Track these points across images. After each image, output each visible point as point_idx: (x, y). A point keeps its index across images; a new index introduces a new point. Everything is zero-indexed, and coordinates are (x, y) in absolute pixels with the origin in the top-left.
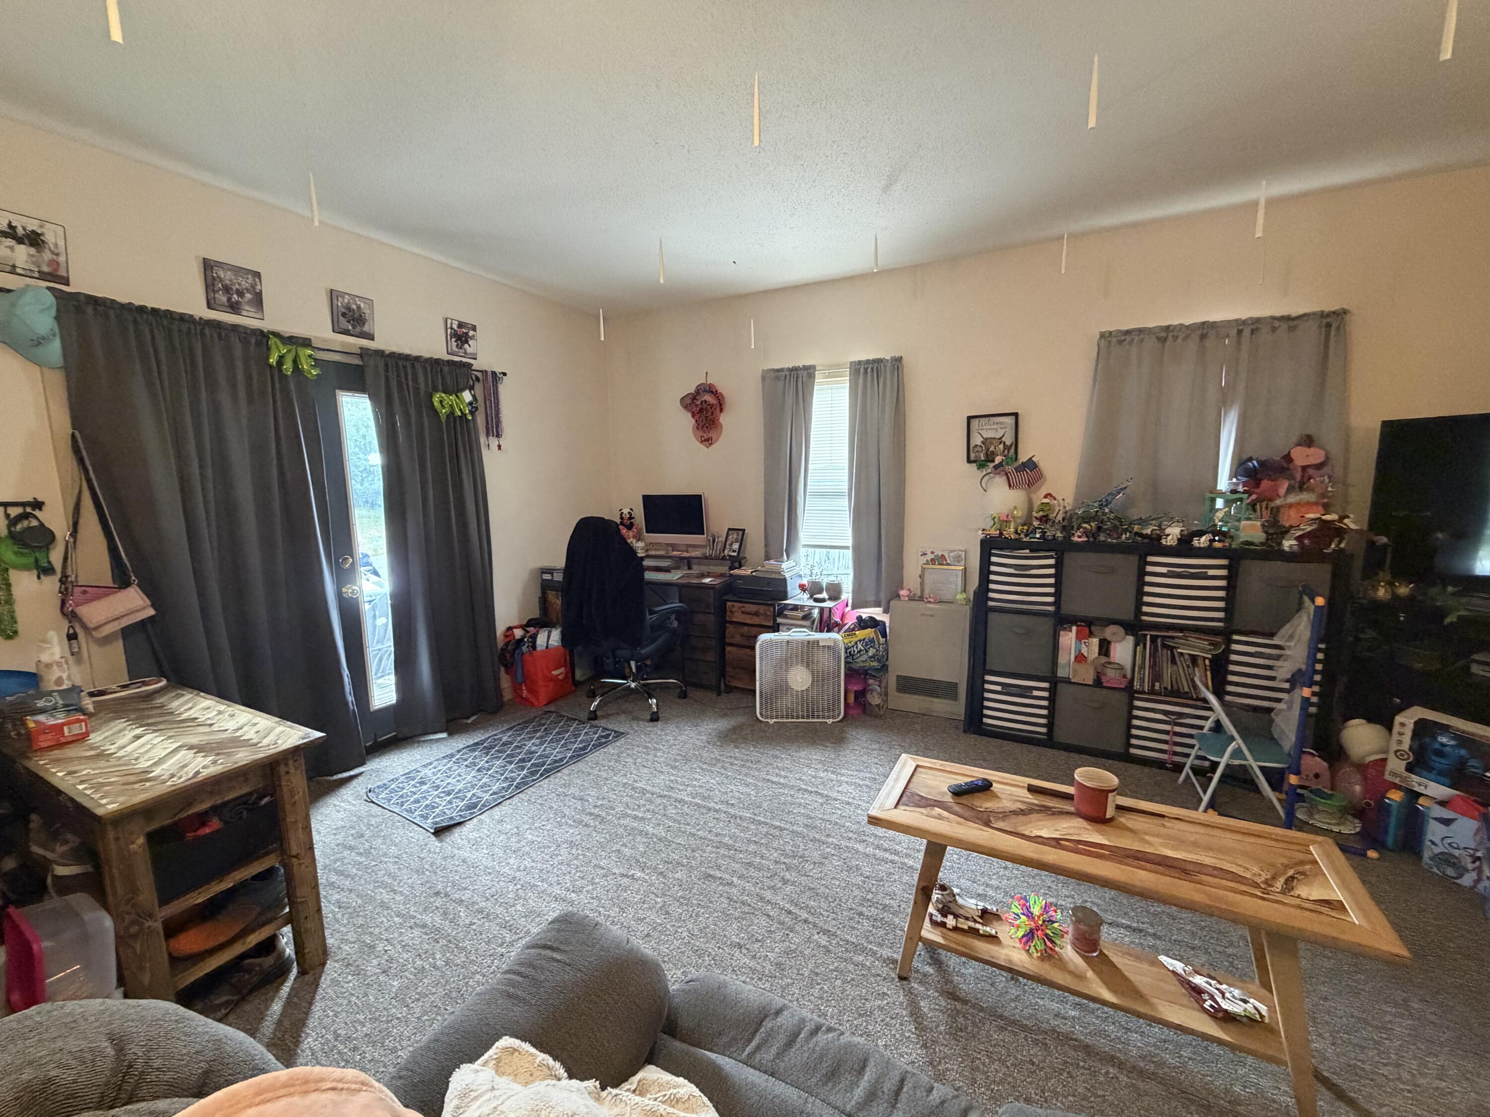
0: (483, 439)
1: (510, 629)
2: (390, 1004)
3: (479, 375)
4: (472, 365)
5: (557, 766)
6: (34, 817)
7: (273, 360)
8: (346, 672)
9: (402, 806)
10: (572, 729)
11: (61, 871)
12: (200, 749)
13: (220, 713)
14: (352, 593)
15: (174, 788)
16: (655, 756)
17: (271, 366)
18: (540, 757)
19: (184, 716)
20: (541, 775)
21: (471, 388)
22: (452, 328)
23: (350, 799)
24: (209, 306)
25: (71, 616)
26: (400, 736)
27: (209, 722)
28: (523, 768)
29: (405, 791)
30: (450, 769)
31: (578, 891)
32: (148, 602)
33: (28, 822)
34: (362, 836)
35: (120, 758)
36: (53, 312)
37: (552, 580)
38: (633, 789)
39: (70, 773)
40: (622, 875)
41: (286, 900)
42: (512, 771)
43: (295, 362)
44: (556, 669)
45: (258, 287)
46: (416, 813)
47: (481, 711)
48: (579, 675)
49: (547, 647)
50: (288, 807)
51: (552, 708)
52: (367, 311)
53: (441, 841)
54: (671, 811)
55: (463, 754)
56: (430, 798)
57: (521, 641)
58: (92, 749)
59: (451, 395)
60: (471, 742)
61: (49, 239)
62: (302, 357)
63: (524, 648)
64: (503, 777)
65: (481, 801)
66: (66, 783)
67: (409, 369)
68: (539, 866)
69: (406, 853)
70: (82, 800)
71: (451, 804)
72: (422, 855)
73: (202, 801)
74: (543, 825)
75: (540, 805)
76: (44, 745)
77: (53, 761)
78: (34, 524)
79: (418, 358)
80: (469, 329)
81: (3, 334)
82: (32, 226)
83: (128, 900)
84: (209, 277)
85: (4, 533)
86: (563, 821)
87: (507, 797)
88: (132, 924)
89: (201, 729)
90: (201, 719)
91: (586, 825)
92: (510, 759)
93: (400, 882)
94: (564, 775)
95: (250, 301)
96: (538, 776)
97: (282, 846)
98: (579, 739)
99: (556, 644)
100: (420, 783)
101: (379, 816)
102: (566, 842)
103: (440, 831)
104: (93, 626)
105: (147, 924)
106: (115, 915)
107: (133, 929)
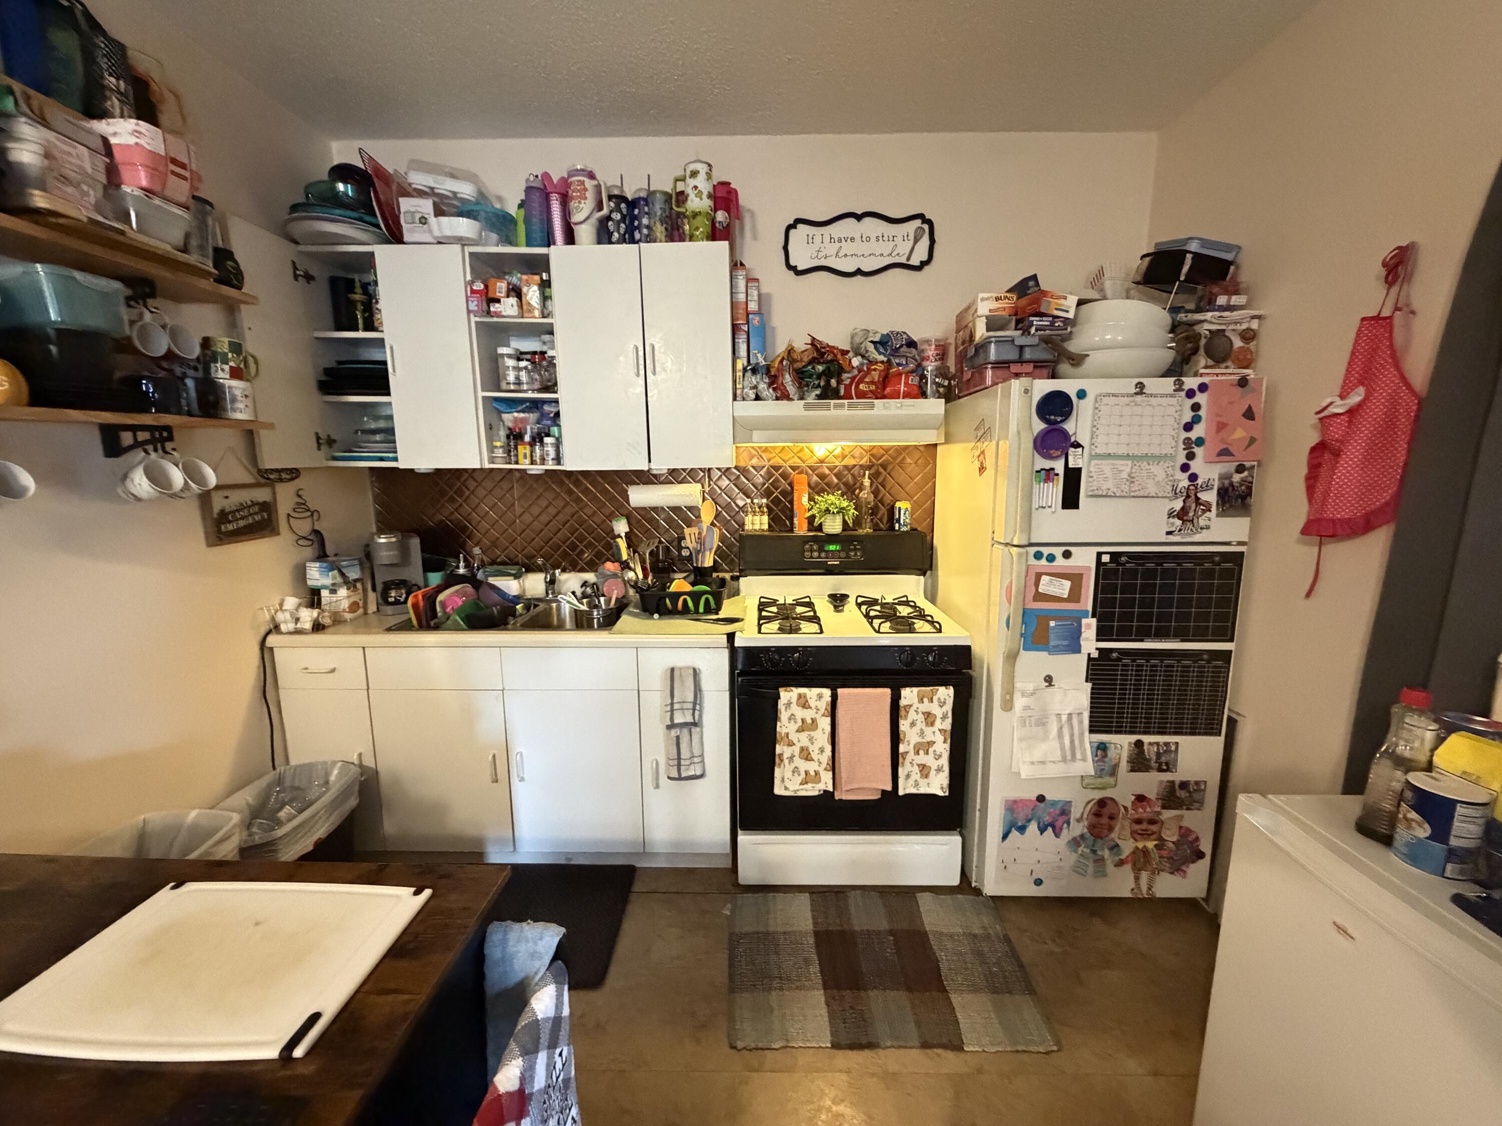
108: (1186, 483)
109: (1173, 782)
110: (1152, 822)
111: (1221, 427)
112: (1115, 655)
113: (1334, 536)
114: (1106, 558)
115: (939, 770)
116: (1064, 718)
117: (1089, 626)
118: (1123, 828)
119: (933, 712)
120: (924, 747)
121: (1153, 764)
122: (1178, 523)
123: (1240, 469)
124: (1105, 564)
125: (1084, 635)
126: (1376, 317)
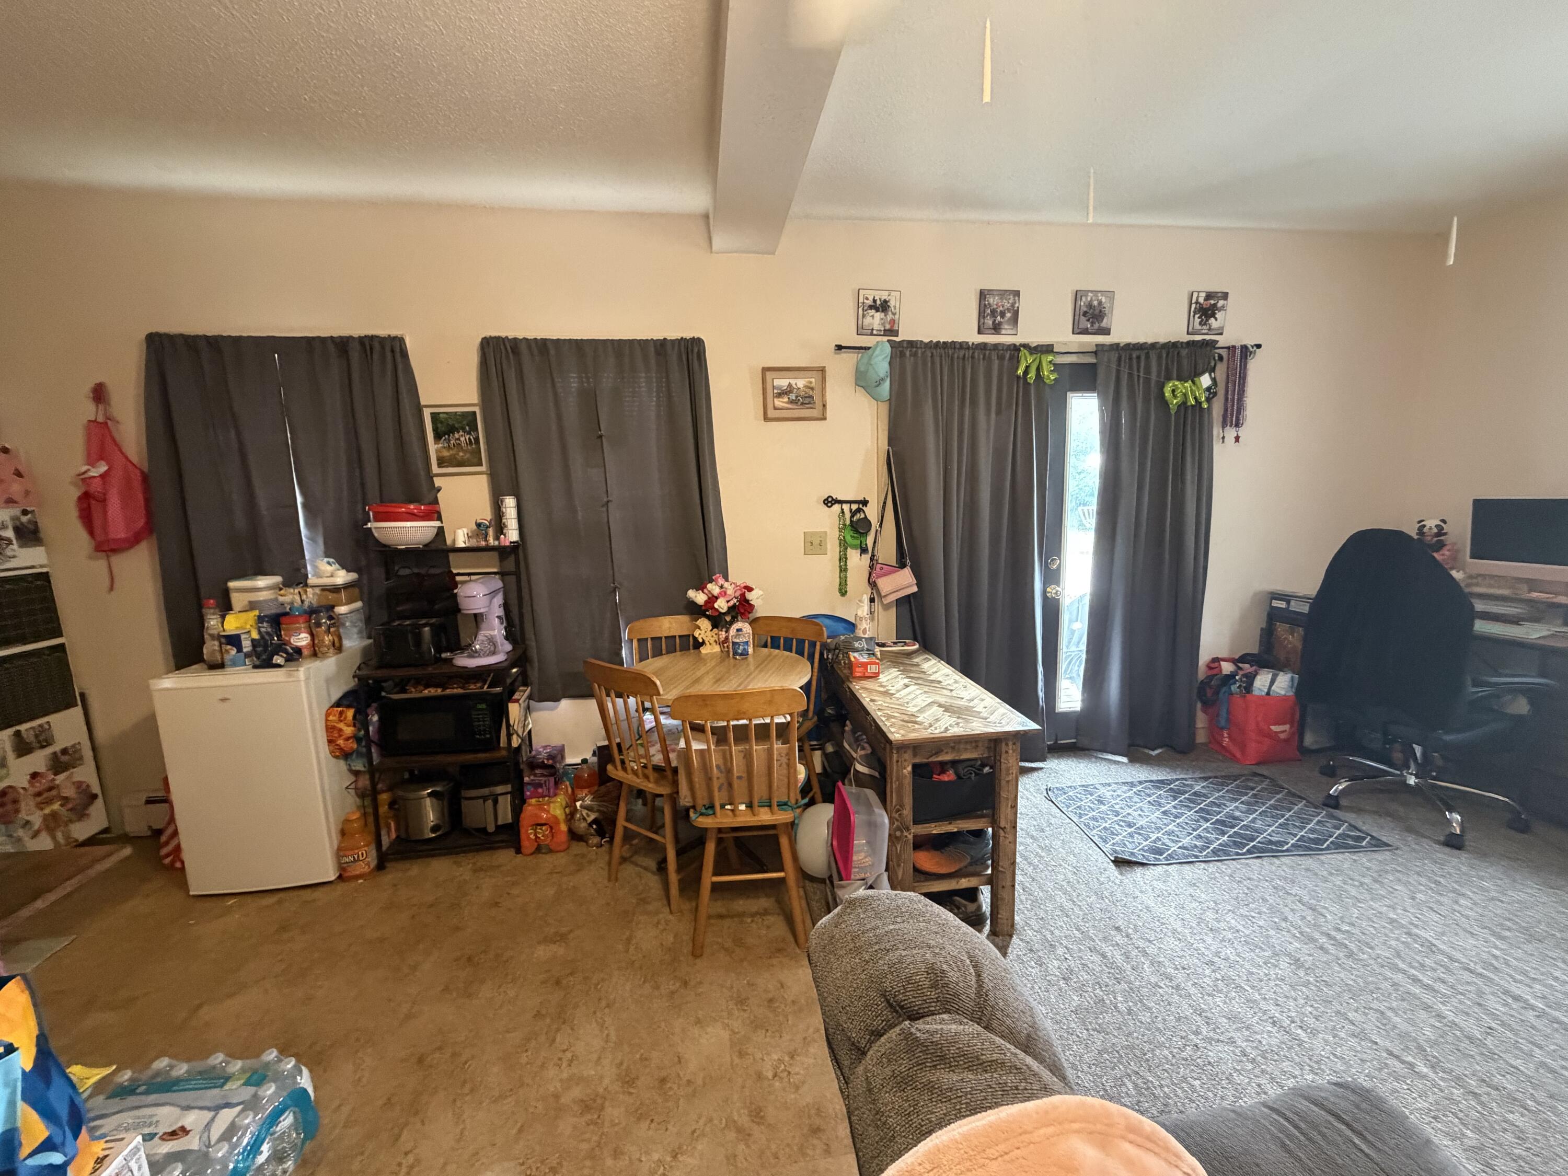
0: (1217, 431)
1: (1216, 660)
2: (1070, 1016)
3: (1224, 353)
4: (1217, 342)
5: (1270, 850)
6: (848, 722)
7: (1020, 372)
8: (1040, 669)
9: (1080, 817)
10: (1296, 808)
11: (860, 768)
12: (947, 709)
13: (956, 682)
14: (1056, 593)
15: (932, 736)
16: (1457, 902)
17: (1018, 377)
18: (1246, 827)
19: (932, 678)
20: (1249, 852)
21: (1212, 370)
22: (1197, 303)
23: (1032, 790)
24: (979, 332)
25: (873, 585)
26: (1079, 745)
27: (950, 687)
28: (1223, 833)
29: (1082, 803)
30: (1130, 798)
31: (1314, 1033)
32: (915, 581)
33: (845, 725)
34: (1043, 831)
35: (898, 699)
36: (889, 359)
37: (1287, 609)
38: (1409, 934)
39: (872, 700)
40: (1391, 1053)
41: (990, 862)
42: (1206, 830)
43: (1038, 369)
44: (1275, 724)
45: (1017, 305)
46: (1095, 831)
47: (1168, 746)
48: (1309, 740)
49: (1268, 694)
50: (1003, 783)
51: (1263, 770)
52: (1107, 305)
53: (1121, 874)
54: (1493, 1003)
55: (1145, 788)
56: (1109, 822)
57: (1230, 678)
58: (882, 686)
59: (1186, 381)
60: (1154, 778)
61: (892, 304)
62: (1044, 364)
63: (1234, 688)
64: (1195, 833)
65: (1168, 850)
66: (870, 707)
67: (1143, 358)
68: (1247, 965)
69: (1085, 869)
70: (881, 724)
71: (1132, 837)
72: (1102, 879)
73: (947, 753)
74: (1253, 917)
75: (1248, 888)
76: (858, 675)
77: (863, 688)
78: (862, 516)
79: (1154, 345)
80: (1219, 299)
81: (862, 380)
82: (884, 296)
83: (898, 811)
84: (982, 306)
85: (848, 522)
86: (1283, 924)
87: (1201, 859)
88: (898, 829)
89: (945, 692)
90: (944, 684)
91: (1321, 948)
92: (1205, 814)
93: (1079, 895)
94: (1284, 865)
95: (1009, 319)
96: (1244, 850)
97: (993, 815)
98: (1309, 826)
99: (1283, 693)
100: (1098, 801)
101: (1058, 818)
102: (1289, 955)
103: (1120, 862)
104: (883, 594)
105: (906, 834)
106: (890, 818)
107: (898, 834)
109: (55, 753)
110: (50, 789)
113: (114, 551)
118: (27, 805)
121: (35, 745)
123: (25, 512)
126: (95, 421)
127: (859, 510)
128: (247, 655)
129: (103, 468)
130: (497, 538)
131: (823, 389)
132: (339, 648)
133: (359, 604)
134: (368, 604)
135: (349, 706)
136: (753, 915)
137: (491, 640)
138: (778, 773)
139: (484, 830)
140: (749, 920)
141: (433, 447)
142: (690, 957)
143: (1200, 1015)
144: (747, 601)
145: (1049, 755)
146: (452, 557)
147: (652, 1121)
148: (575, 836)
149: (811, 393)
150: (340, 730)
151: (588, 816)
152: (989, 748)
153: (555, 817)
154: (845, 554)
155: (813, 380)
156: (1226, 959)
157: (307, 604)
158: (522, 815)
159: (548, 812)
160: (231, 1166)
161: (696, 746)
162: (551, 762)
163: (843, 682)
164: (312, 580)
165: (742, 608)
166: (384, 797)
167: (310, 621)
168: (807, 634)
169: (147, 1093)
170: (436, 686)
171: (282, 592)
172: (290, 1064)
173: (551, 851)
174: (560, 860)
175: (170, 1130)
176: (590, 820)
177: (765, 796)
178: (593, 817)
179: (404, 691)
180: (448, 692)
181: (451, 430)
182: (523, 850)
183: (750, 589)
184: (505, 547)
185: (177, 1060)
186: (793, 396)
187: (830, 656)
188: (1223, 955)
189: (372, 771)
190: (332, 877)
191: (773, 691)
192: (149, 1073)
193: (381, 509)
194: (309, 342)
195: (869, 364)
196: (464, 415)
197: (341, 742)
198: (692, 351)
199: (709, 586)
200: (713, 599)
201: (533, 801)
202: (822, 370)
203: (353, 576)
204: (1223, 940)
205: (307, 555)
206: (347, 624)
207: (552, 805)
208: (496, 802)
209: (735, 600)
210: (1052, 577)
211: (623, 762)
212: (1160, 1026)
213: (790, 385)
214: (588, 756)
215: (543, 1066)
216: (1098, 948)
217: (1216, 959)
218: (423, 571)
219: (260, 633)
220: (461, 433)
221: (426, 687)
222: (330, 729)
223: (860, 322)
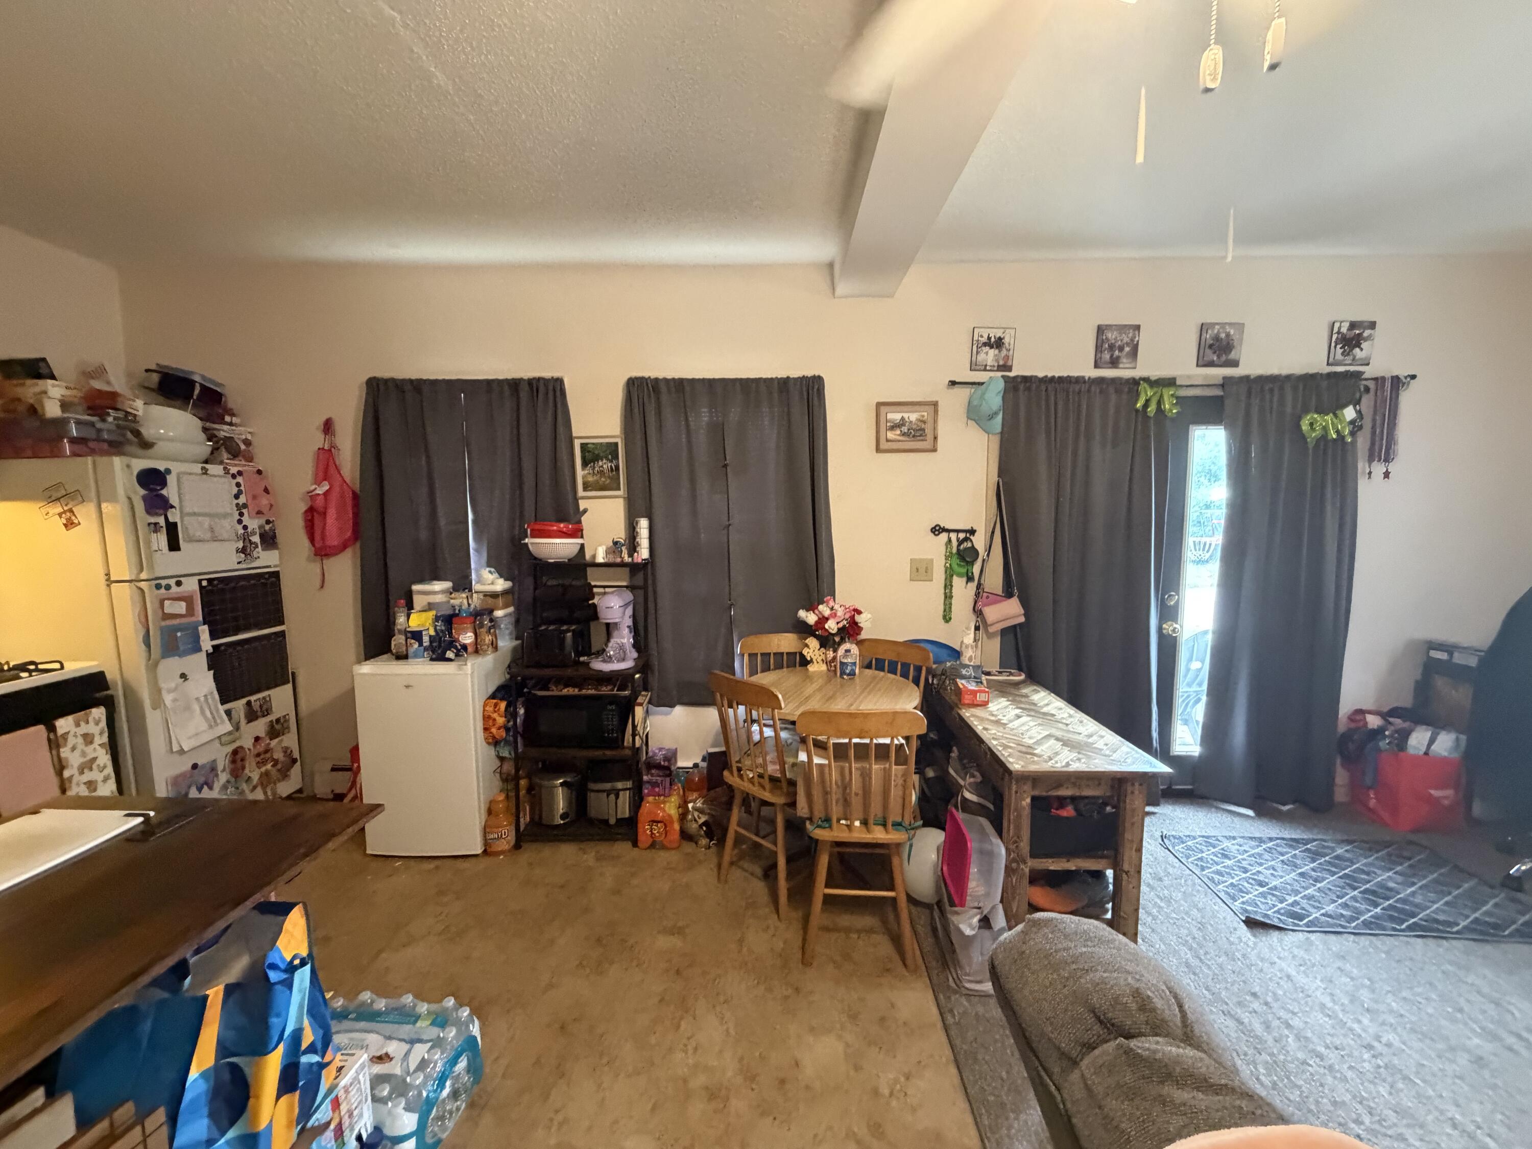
0: (1362, 465)
1: (1361, 712)
3: (1372, 385)
4: (1362, 373)
5: (1436, 929)
6: (955, 748)
7: (1139, 405)
8: (1155, 708)
9: (1202, 870)
10: (1466, 886)
11: (968, 795)
12: (1066, 743)
13: (1071, 716)
14: (1174, 631)
15: (1053, 769)
17: (1137, 411)
18: (1404, 901)
19: (1045, 710)
20: (1410, 928)
21: (1357, 402)
22: (1339, 333)
24: (1096, 366)
25: (978, 613)
26: (1197, 792)
27: (1064, 721)
28: (1376, 905)
29: (1204, 855)
30: (1260, 855)
32: (1022, 612)
33: (950, 751)
34: (1160, 880)
35: (1012, 729)
36: (1001, 394)
37: (1449, 661)
39: (985, 729)
41: (1110, 906)
42: (1354, 898)
43: (1159, 403)
44: (1435, 788)
45: (1136, 339)
46: (1220, 887)
47: (1301, 802)
49: (1426, 754)
50: (1127, 825)
52: (1236, 337)
53: (1255, 936)
55: (1277, 845)
56: (1237, 878)
57: (1377, 733)
58: (993, 715)
59: (1327, 414)
60: (1287, 836)
61: (1006, 341)
62: (1166, 398)
63: (1383, 744)
64: (1340, 901)
65: (1308, 916)
66: (985, 736)
67: (1276, 392)
68: (1417, 1056)
69: (1212, 925)
70: (997, 753)
71: (1266, 898)
72: (1232, 939)
73: (1067, 788)
74: (1420, 1003)
75: (1411, 970)
76: (967, 702)
77: (973, 716)
78: (969, 545)
79: (1288, 377)
80: (1365, 329)
81: (974, 414)
82: (999, 334)
83: (1015, 842)
84: (1100, 341)
85: (954, 550)
86: (1459, 1015)
87: (1349, 930)
88: (1014, 860)
89: (1060, 725)
90: (1058, 717)
91: (1510, 1049)
92: (1351, 881)
93: (1206, 953)
94: (1454, 949)
95: (1128, 353)
96: (1404, 926)
97: (1116, 857)
98: (1484, 909)
99: (1446, 754)
100: (1222, 854)
101: (1176, 868)
102: (1468, 1051)
103: (1252, 924)
104: (989, 622)
105: (1022, 866)
106: (1007, 849)
107: (1014, 865)
108: (242, 531)
109: (271, 721)
110: (266, 751)
111: (255, 497)
112: (223, 648)
113: (327, 555)
114: (204, 583)
115: (106, 779)
116: (202, 699)
117: (203, 631)
118: (250, 763)
119: (91, 732)
120: (89, 765)
121: (259, 714)
122: (243, 556)
123: (268, 522)
124: (205, 587)
125: (202, 638)
126: (323, 449)
127: (966, 539)
128: (426, 649)
129: (326, 487)
130: (631, 555)
131: (935, 422)
132: (495, 648)
133: (511, 609)
134: (518, 610)
135: (502, 699)
136: (859, 932)
137: (622, 647)
138: (895, 793)
139: (606, 822)
140: (855, 936)
141: (580, 473)
142: (800, 965)
143: (1361, 1103)
144: (856, 624)
145: (1162, 800)
146: (589, 570)
147: (775, 1119)
148: (685, 836)
149: (923, 426)
150: (494, 720)
151: (699, 818)
152: (1112, 787)
153: (670, 816)
154: (951, 582)
155: (925, 414)
156: (1389, 1045)
157: (472, 606)
158: (641, 811)
159: (663, 810)
160: (425, 1094)
161: (817, 760)
162: (666, 764)
163: (951, 708)
164: (476, 587)
165: (851, 630)
166: (523, 783)
167: (474, 622)
168: (913, 658)
169: (357, 1019)
170: (574, 686)
171: (453, 595)
172: (465, 1012)
173: (664, 848)
174: (672, 857)
175: (378, 1054)
176: (701, 821)
177: (880, 815)
178: (703, 819)
179: (546, 688)
180: (584, 692)
181: (596, 458)
182: (639, 844)
183: (859, 612)
184: (638, 564)
185: (377, 995)
186: (905, 429)
187: (935, 682)
188: (1384, 1040)
189: (518, 760)
190: (479, 851)
191: (895, 713)
192: (356, 1002)
193: (537, 527)
194: (489, 382)
195: (982, 397)
196: (609, 445)
197: (494, 730)
198: (813, 388)
199: (821, 607)
200: (823, 620)
201: (651, 799)
202: (935, 404)
203: (508, 584)
204: (1383, 1023)
205: (473, 566)
206: (502, 626)
207: (667, 805)
208: (617, 797)
209: (845, 622)
210: (1169, 613)
211: (739, 770)
212: (1313, 1107)
213: (903, 419)
214: (698, 760)
215: (670, 1050)
216: (1232, 1012)
217: (1376, 1044)
218: (567, 582)
219: (436, 630)
220: (604, 461)
221: (566, 686)
222: (486, 718)
223: (974, 358)
